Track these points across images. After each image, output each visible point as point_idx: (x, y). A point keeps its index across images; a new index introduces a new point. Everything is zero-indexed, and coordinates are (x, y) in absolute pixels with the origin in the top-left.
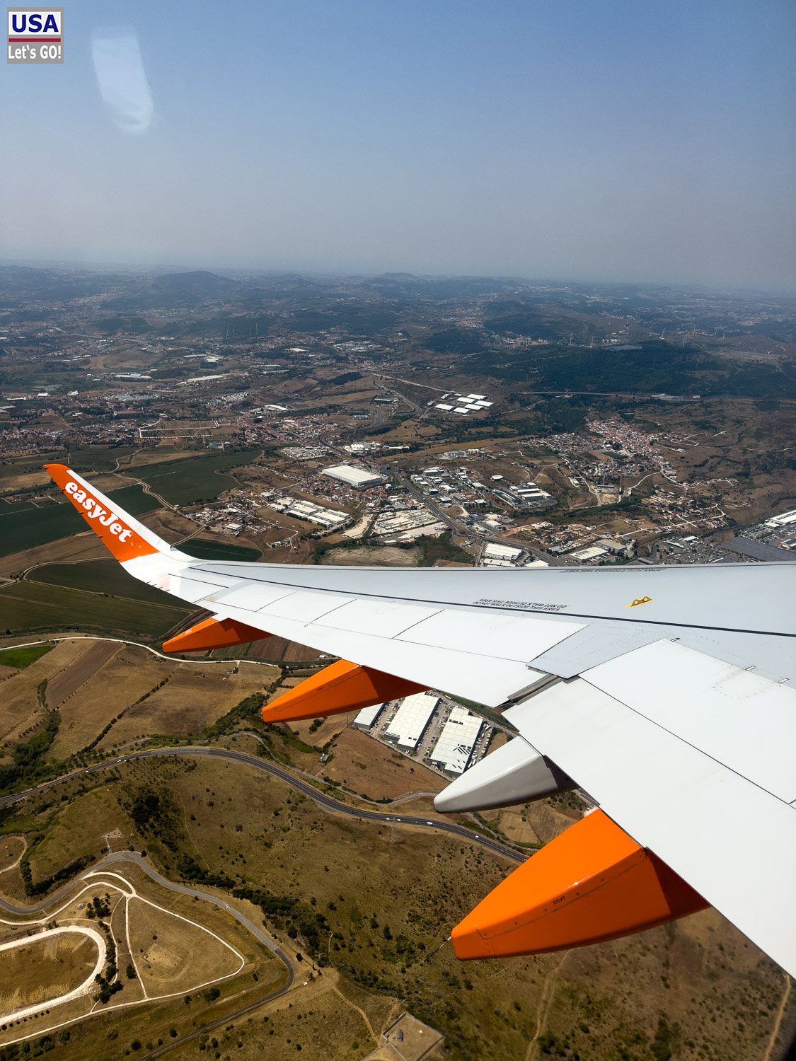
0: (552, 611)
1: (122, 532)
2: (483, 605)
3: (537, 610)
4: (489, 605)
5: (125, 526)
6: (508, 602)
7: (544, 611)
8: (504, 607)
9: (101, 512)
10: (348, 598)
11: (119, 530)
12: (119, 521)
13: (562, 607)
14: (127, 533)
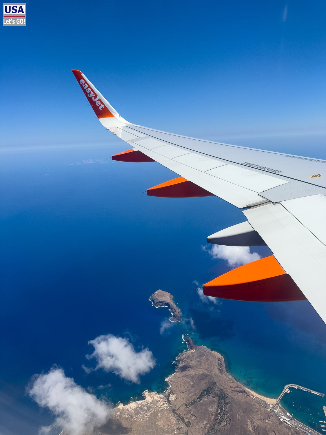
0: (276, 173)
1: (101, 105)
2: (246, 165)
3: (269, 171)
4: (249, 166)
5: (102, 103)
6: (257, 166)
7: (272, 172)
8: (255, 167)
9: (93, 95)
10: (187, 151)
11: (100, 104)
12: (100, 100)
13: (281, 172)
14: (102, 106)
